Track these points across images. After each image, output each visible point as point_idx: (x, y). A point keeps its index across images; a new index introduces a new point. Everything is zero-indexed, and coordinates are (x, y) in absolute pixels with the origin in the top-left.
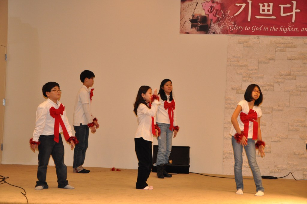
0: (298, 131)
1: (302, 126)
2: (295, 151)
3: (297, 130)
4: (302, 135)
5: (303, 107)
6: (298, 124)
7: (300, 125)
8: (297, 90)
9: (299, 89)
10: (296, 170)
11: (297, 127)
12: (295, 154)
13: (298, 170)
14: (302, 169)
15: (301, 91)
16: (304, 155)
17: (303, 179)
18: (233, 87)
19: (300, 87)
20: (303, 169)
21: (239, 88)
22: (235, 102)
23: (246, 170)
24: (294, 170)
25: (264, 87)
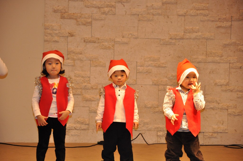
0: (150, 72)
1: (155, 66)
2: (146, 102)
3: (148, 72)
4: (156, 79)
5: (157, 38)
6: (150, 63)
7: (153, 65)
8: (148, 13)
9: (152, 11)
10: (148, 130)
11: (148, 68)
12: (146, 107)
13: (150, 130)
14: (155, 128)
15: (154, 15)
16: (158, 107)
17: (156, 143)
18: (56, 9)
19: (153, 9)
20: (157, 128)
21: (65, 10)
22: (59, 33)
23: (77, 134)
24: (145, 130)
25: (101, 9)
